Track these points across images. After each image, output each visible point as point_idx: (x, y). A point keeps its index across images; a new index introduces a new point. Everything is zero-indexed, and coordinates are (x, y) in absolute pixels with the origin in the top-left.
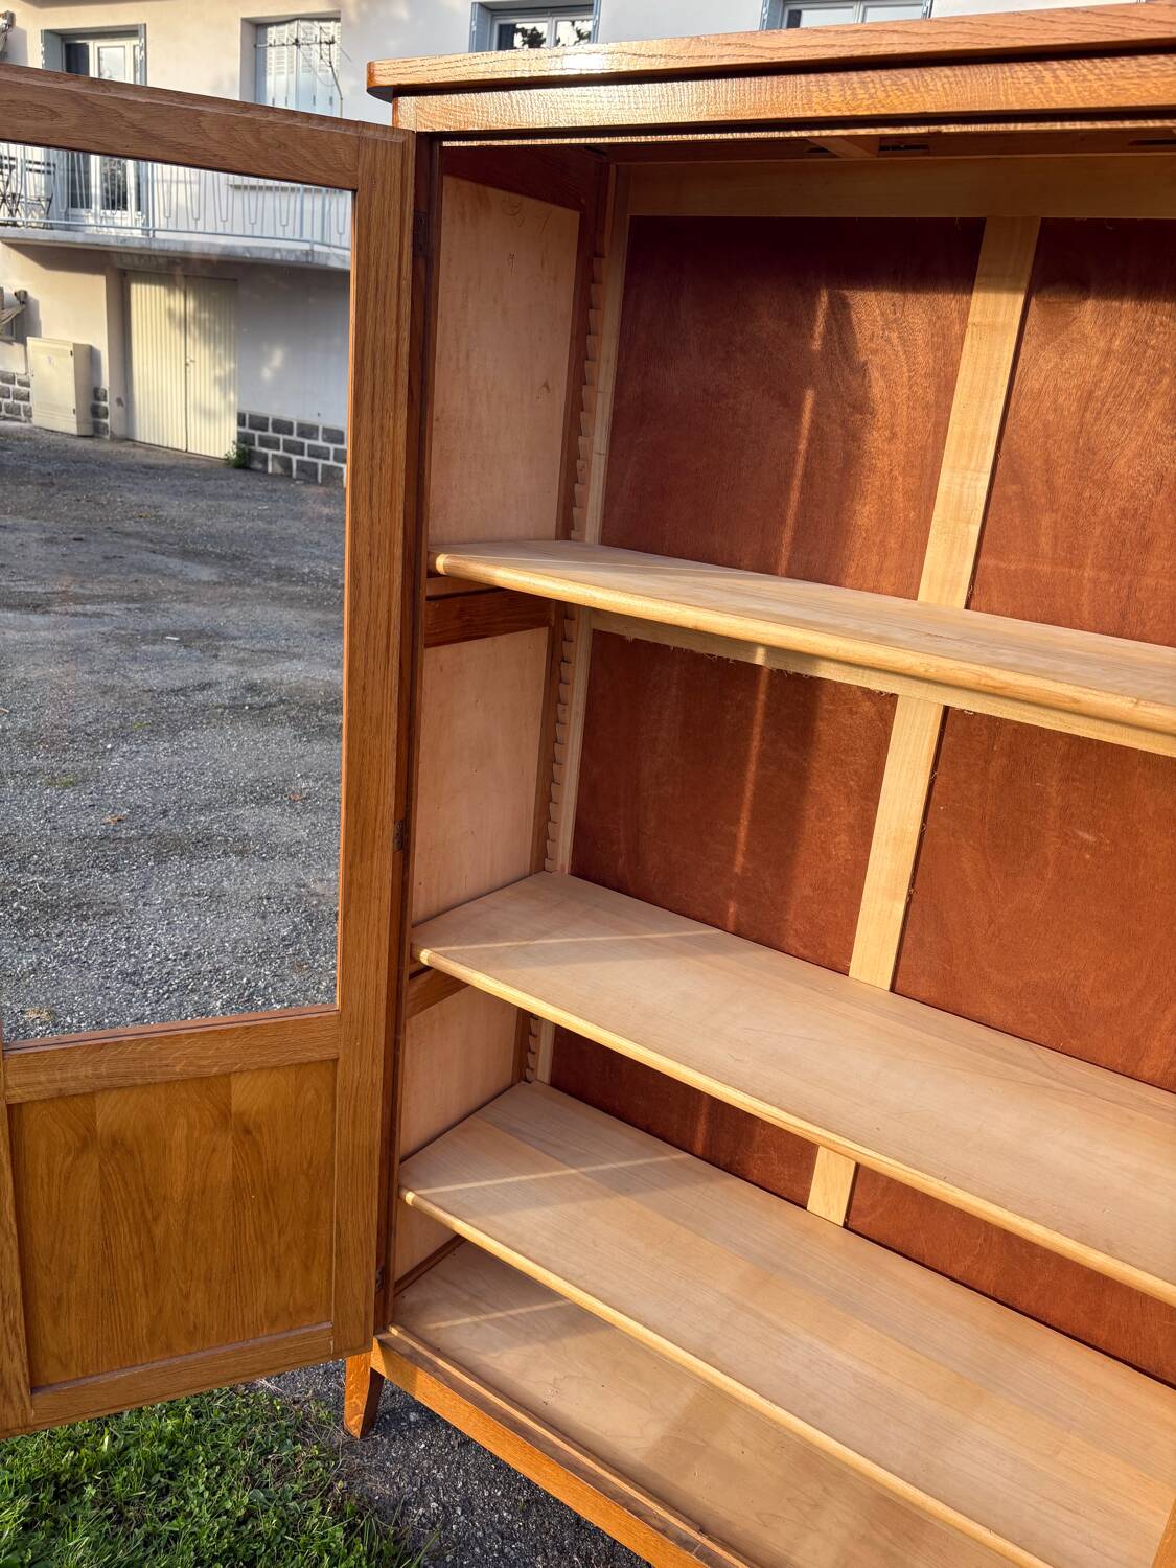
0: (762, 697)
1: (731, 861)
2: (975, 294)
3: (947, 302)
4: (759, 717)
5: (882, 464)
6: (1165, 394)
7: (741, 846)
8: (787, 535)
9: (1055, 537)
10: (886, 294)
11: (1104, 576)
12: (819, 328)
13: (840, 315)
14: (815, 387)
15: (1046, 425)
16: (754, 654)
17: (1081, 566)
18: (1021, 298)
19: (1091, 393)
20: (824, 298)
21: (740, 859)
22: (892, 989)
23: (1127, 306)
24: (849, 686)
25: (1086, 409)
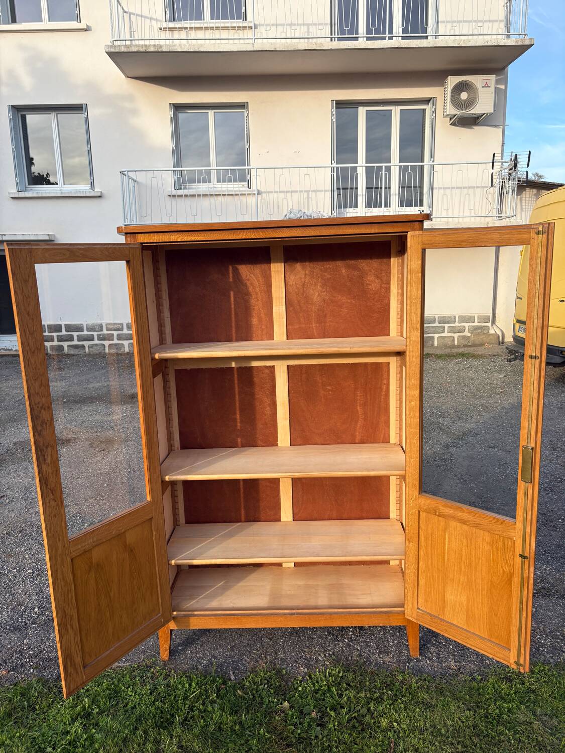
0: (236, 376)
1: (236, 426)
2: (272, 264)
3: (265, 266)
4: (236, 382)
5: (256, 307)
6: (320, 282)
7: (239, 420)
8: (234, 331)
9: (304, 318)
10: (247, 265)
11: (317, 325)
12: (231, 275)
13: (236, 272)
14: (233, 290)
15: (296, 292)
16: (231, 364)
17: (312, 324)
18: (283, 264)
19: (304, 284)
20: (230, 268)
21: (239, 424)
22: (291, 445)
23: (307, 263)
24: (261, 366)
25: (304, 287)
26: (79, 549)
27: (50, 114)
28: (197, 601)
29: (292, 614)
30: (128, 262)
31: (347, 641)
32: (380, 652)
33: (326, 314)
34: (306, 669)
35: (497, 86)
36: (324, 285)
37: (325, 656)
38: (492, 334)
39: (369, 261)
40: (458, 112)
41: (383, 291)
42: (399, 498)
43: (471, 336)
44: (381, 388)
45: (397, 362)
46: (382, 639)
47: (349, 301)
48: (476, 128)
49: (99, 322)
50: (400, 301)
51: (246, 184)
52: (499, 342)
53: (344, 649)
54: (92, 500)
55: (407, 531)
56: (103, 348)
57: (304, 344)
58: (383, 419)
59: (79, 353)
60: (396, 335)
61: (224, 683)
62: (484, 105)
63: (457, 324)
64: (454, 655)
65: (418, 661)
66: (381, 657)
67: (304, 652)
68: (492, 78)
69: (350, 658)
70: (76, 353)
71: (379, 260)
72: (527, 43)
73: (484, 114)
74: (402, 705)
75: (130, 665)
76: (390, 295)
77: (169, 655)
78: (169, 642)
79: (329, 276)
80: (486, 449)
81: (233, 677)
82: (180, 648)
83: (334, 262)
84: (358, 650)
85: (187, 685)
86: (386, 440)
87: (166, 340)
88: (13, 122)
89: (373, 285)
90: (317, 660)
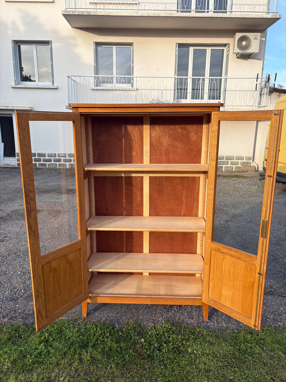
0: (124, 181)
1: (123, 205)
2: (144, 126)
3: (140, 126)
4: (124, 183)
5: (135, 147)
6: (168, 135)
7: (124, 203)
8: (124, 158)
9: (159, 153)
10: (132, 126)
11: (165, 157)
12: (123, 131)
13: (126, 129)
14: (124, 138)
15: (155, 140)
16: (122, 175)
17: (162, 156)
18: (149, 126)
19: (159, 136)
20: (123, 127)
22: (149, 216)
23: (161, 126)
24: (136, 176)
25: (159, 138)
26: (46, 261)
27: (33, 45)
28: (101, 290)
29: (147, 298)
30: (74, 122)
31: (173, 312)
32: (189, 318)
33: (170, 152)
34: (153, 324)
35: (261, 39)
36: (169, 137)
37: (162, 318)
38: (252, 166)
39: (192, 126)
40: (240, 52)
41: (198, 141)
42: (201, 244)
43: (242, 166)
44: (195, 190)
45: (204, 177)
46: (190, 312)
47: (181, 145)
48: (250, 60)
49: (54, 153)
50: (207, 146)
51: (131, 85)
52: (256, 170)
53: (172, 316)
54: (50, 240)
55: (205, 260)
56: (56, 166)
57: (158, 166)
58: (195, 204)
59: (43, 168)
60: (204, 163)
61: (113, 329)
62: (254, 48)
63: (235, 160)
64: (225, 321)
65: (208, 323)
66: (189, 320)
67: (152, 316)
68: (259, 34)
69: (174, 320)
70: (42, 168)
71: (197, 126)
72: (278, 17)
73: (254, 53)
74: (199, 343)
75: (68, 319)
76: (202, 143)
77: (87, 315)
78: (87, 309)
79: (172, 133)
80: (246, 223)
81: (117, 326)
82: (92, 312)
83: (174, 126)
84: (179, 316)
85: (95, 329)
86: (197, 215)
87: (90, 162)
88: (14, 49)
89: (193, 138)
90: (158, 320)
